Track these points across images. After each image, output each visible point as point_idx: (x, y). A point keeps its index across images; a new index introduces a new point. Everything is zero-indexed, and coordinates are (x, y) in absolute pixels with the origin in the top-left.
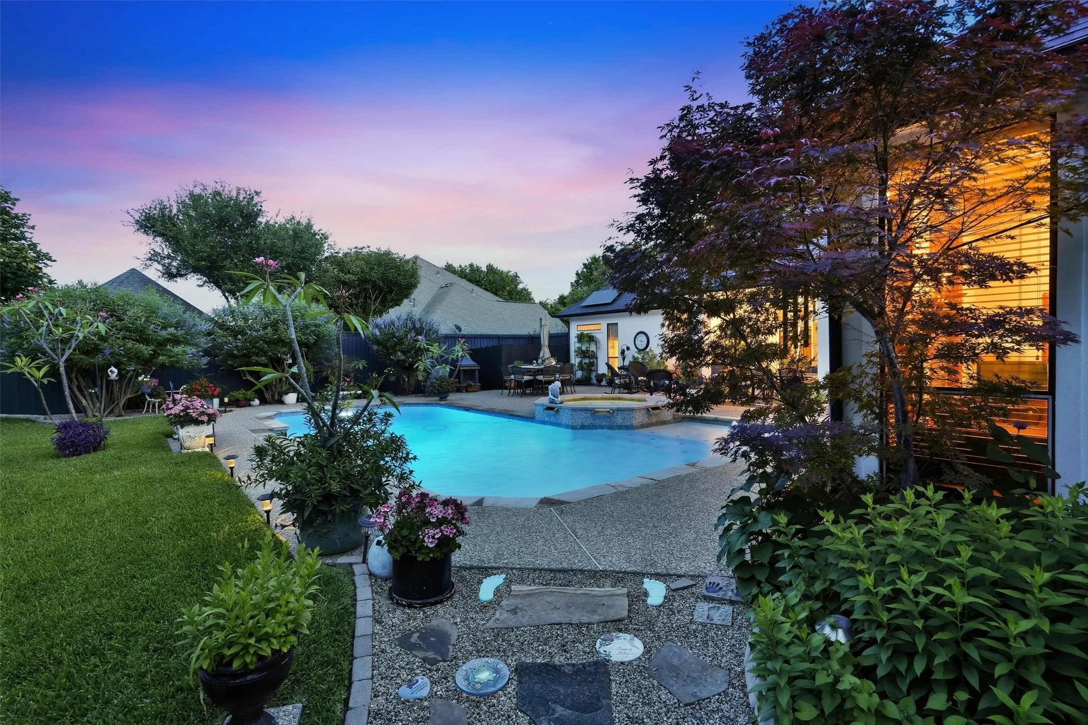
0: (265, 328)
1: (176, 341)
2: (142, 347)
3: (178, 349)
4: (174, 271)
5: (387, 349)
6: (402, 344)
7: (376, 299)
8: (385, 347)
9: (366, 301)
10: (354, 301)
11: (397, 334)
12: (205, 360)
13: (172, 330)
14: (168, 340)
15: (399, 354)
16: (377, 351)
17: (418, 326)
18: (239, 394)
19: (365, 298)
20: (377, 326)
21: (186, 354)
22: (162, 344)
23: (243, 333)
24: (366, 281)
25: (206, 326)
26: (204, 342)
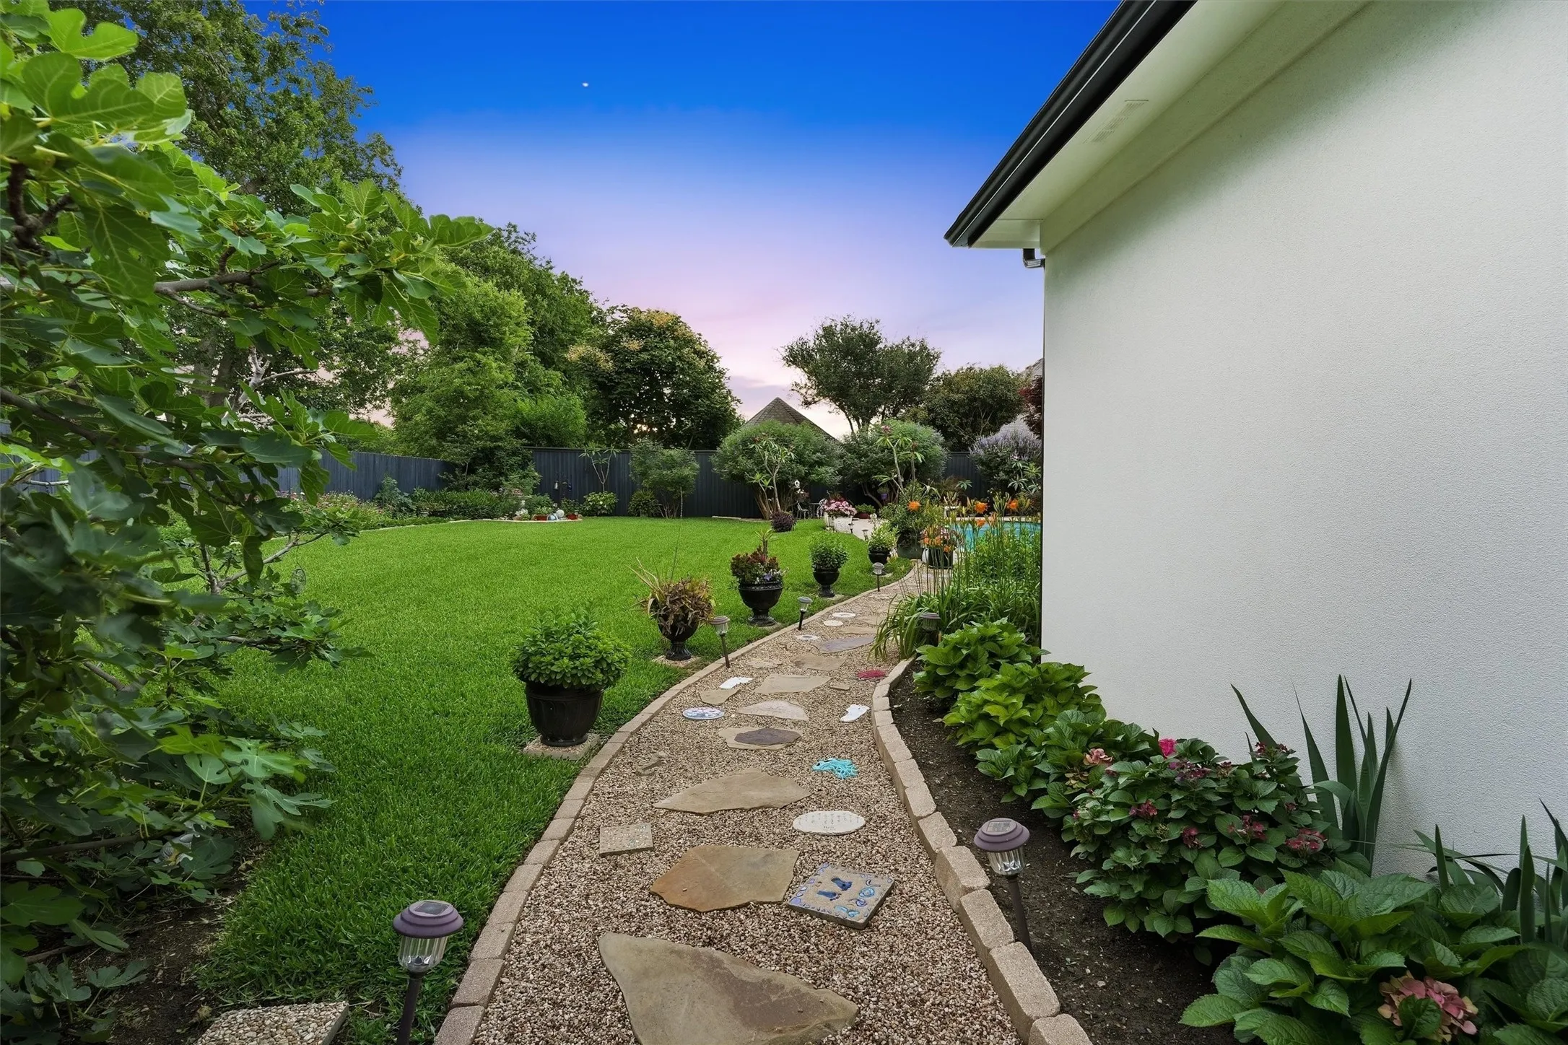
0: (883, 451)
1: (820, 463)
2: (800, 467)
3: (822, 470)
4: (810, 399)
5: (991, 468)
6: (1005, 463)
7: (986, 417)
8: (988, 467)
9: (976, 420)
10: (965, 420)
11: (1000, 454)
12: (840, 478)
13: (819, 454)
14: (816, 462)
15: (1001, 474)
16: (982, 471)
17: (1021, 445)
18: (863, 507)
19: (975, 416)
20: (982, 446)
21: (828, 473)
22: (812, 466)
23: (866, 456)
24: (975, 399)
25: (839, 451)
26: (839, 464)
